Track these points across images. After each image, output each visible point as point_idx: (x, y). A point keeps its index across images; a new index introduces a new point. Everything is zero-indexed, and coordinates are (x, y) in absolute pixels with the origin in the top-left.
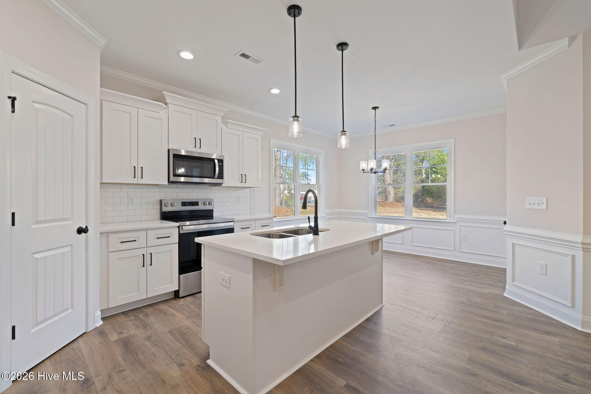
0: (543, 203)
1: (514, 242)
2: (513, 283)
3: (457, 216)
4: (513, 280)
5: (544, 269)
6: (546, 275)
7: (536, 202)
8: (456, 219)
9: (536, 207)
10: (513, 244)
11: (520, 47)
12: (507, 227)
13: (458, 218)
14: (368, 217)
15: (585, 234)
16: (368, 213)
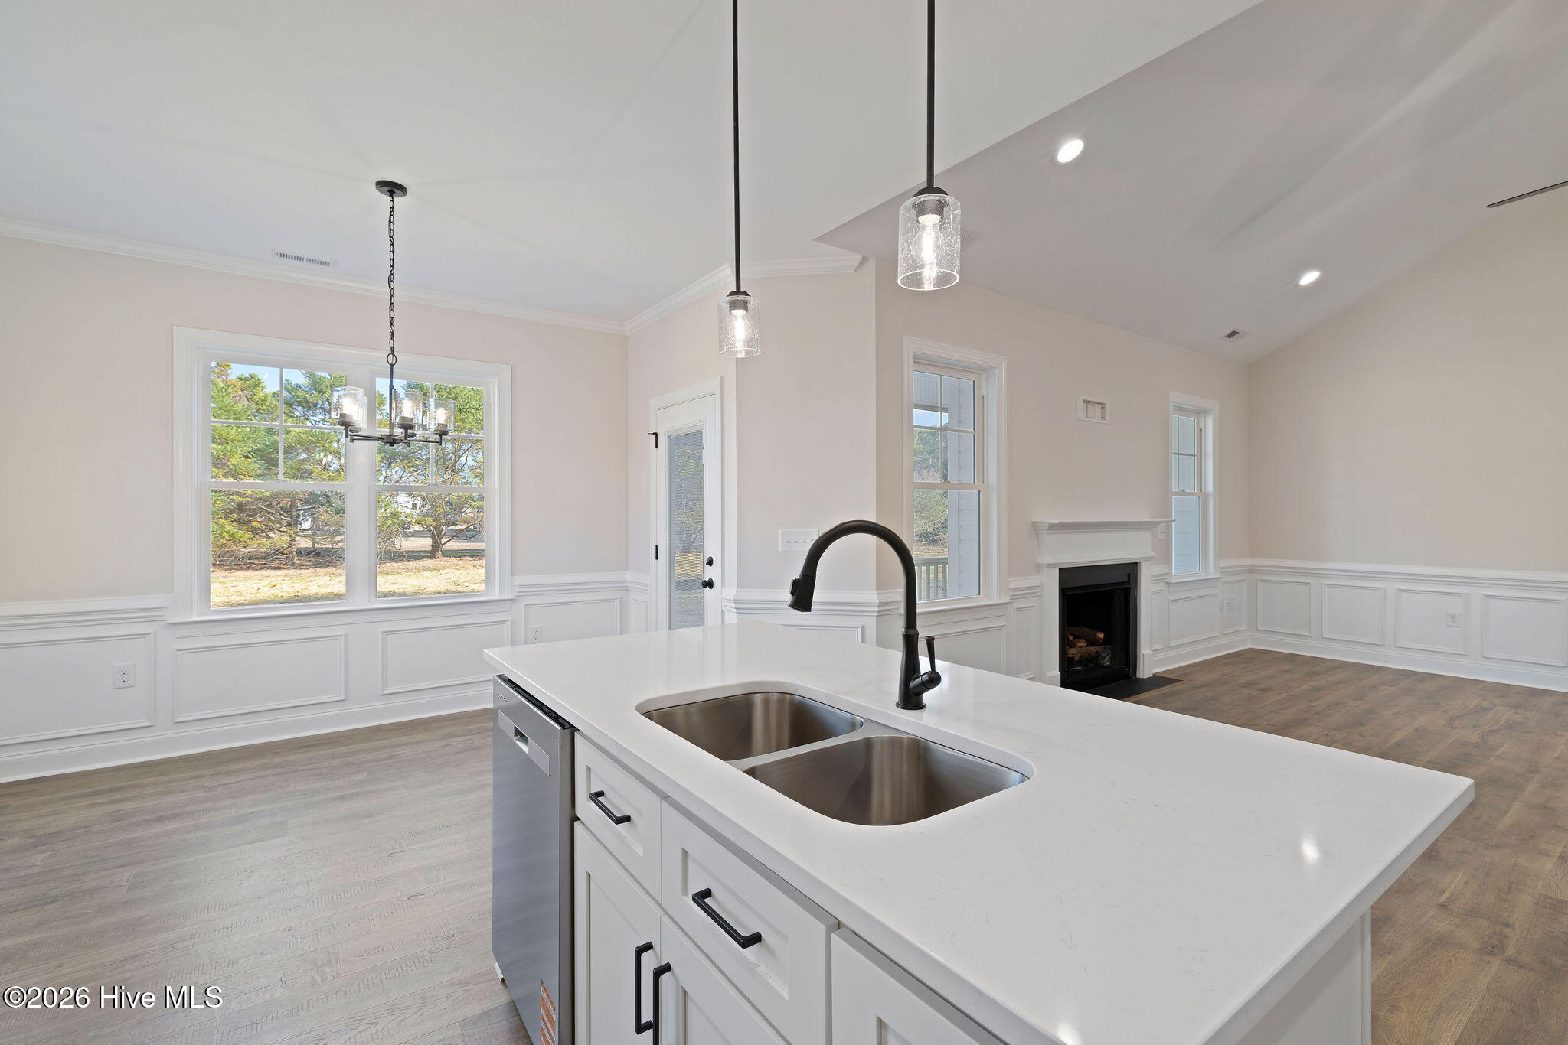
3: (519, 580)
7: (800, 539)
8: (518, 590)
9: (800, 548)
13: (520, 586)
14: (168, 622)
15: (878, 589)
16: (167, 607)
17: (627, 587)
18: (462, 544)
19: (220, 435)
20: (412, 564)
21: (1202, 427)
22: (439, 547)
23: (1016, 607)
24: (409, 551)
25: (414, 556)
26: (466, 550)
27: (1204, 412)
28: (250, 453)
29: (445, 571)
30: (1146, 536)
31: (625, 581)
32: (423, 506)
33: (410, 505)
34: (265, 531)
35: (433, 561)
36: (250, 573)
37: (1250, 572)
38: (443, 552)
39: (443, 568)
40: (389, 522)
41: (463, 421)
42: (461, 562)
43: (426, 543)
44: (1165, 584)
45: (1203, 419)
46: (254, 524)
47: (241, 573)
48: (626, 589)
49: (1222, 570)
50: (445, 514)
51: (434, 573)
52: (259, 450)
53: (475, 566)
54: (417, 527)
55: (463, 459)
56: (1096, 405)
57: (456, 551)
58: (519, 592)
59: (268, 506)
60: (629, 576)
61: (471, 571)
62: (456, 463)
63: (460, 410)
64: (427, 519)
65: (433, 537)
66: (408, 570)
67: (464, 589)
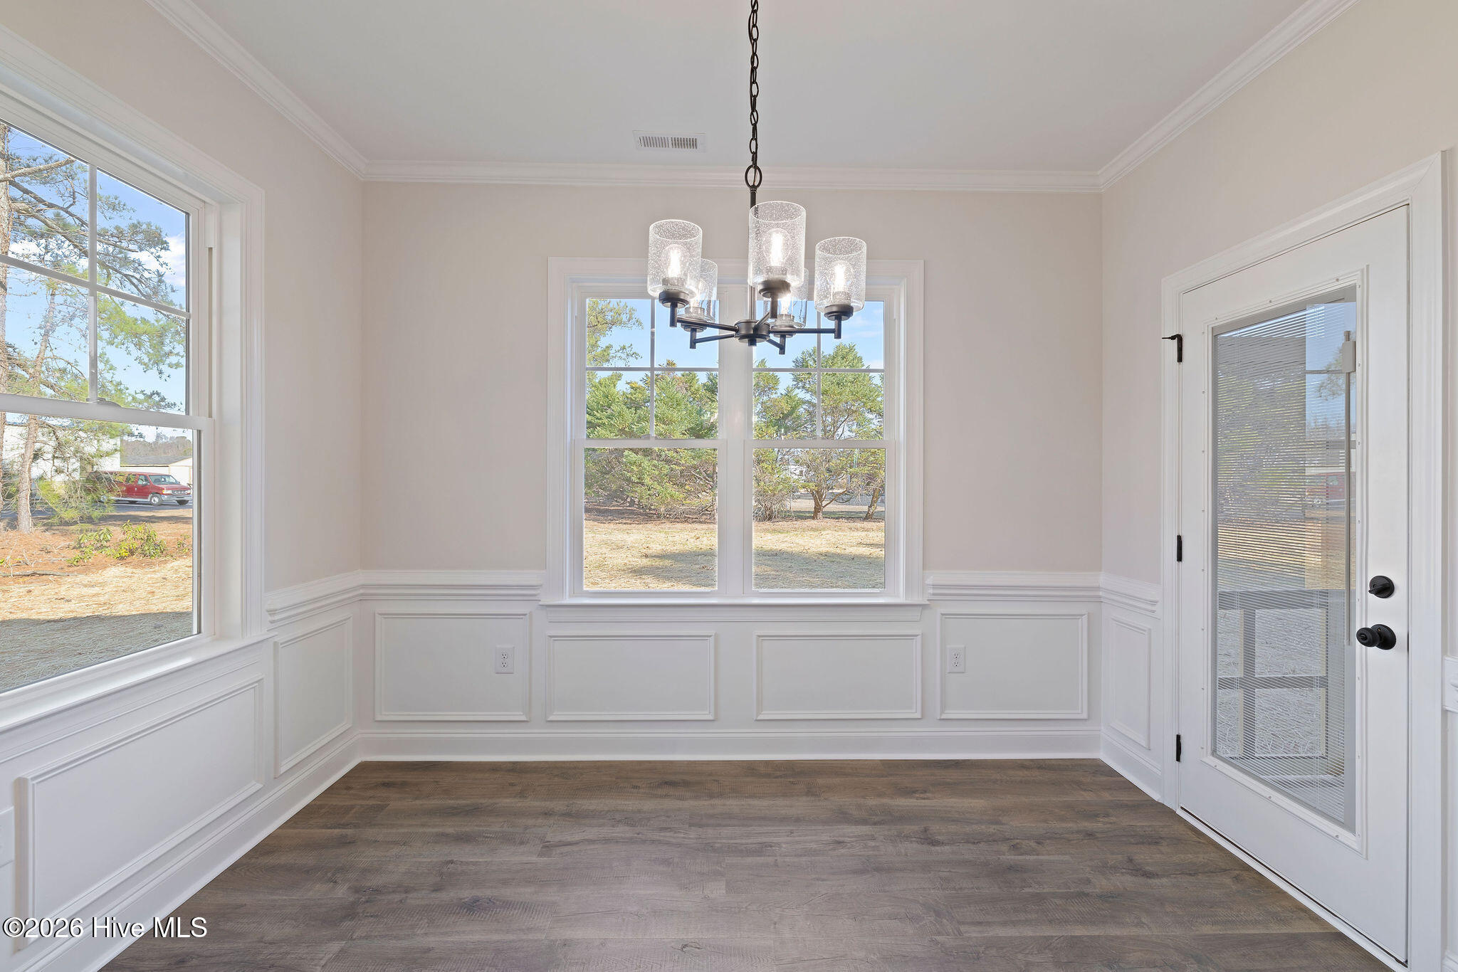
8: (931, 591)
13: (935, 586)
14: (540, 603)
16: (541, 586)
17: (1100, 597)
18: (838, 506)
19: (667, 417)
20: (799, 523)
22: (820, 509)
24: (798, 512)
25: (801, 516)
26: (842, 512)
28: (686, 431)
29: (827, 532)
31: (1098, 588)
32: (807, 472)
33: (798, 472)
34: (696, 493)
35: (815, 522)
36: (686, 525)
38: (823, 513)
39: (824, 529)
40: (780, 487)
41: (840, 394)
42: (837, 524)
43: (809, 505)
46: (687, 487)
47: (679, 526)
48: (1098, 600)
50: (826, 480)
51: (817, 533)
52: (691, 428)
53: (851, 529)
54: (802, 491)
55: (840, 431)
57: (834, 513)
58: (934, 594)
59: (698, 473)
60: (1103, 579)
61: (848, 533)
62: (834, 433)
63: (838, 384)
64: (810, 484)
65: (815, 500)
66: (796, 529)
67: (843, 552)
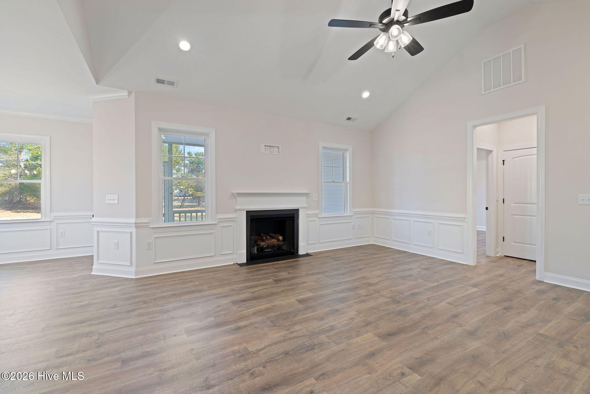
0: (116, 199)
1: (98, 230)
2: (98, 262)
3: (53, 214)
4: (98, 260)
5: (117, 245)
6: (118, 249)
7: (112, 199)
8: (53, 218)
9: (112, 202)
10: (98, 231)
11: (97, 84)
12: (94, 219)
15: (136, 217)
21: (346, 156)
23: (221, 225)
27: (347, 150)
30: (304, 199)
37: (373, 213)
44: (318, 218)
45: (346, 153)
49: (354, 213)
56: (275, 147)
